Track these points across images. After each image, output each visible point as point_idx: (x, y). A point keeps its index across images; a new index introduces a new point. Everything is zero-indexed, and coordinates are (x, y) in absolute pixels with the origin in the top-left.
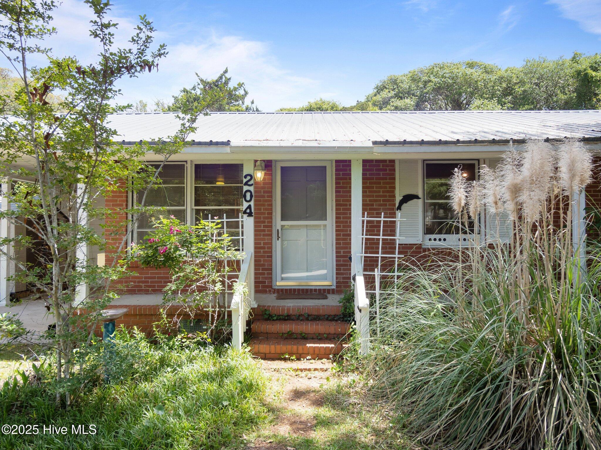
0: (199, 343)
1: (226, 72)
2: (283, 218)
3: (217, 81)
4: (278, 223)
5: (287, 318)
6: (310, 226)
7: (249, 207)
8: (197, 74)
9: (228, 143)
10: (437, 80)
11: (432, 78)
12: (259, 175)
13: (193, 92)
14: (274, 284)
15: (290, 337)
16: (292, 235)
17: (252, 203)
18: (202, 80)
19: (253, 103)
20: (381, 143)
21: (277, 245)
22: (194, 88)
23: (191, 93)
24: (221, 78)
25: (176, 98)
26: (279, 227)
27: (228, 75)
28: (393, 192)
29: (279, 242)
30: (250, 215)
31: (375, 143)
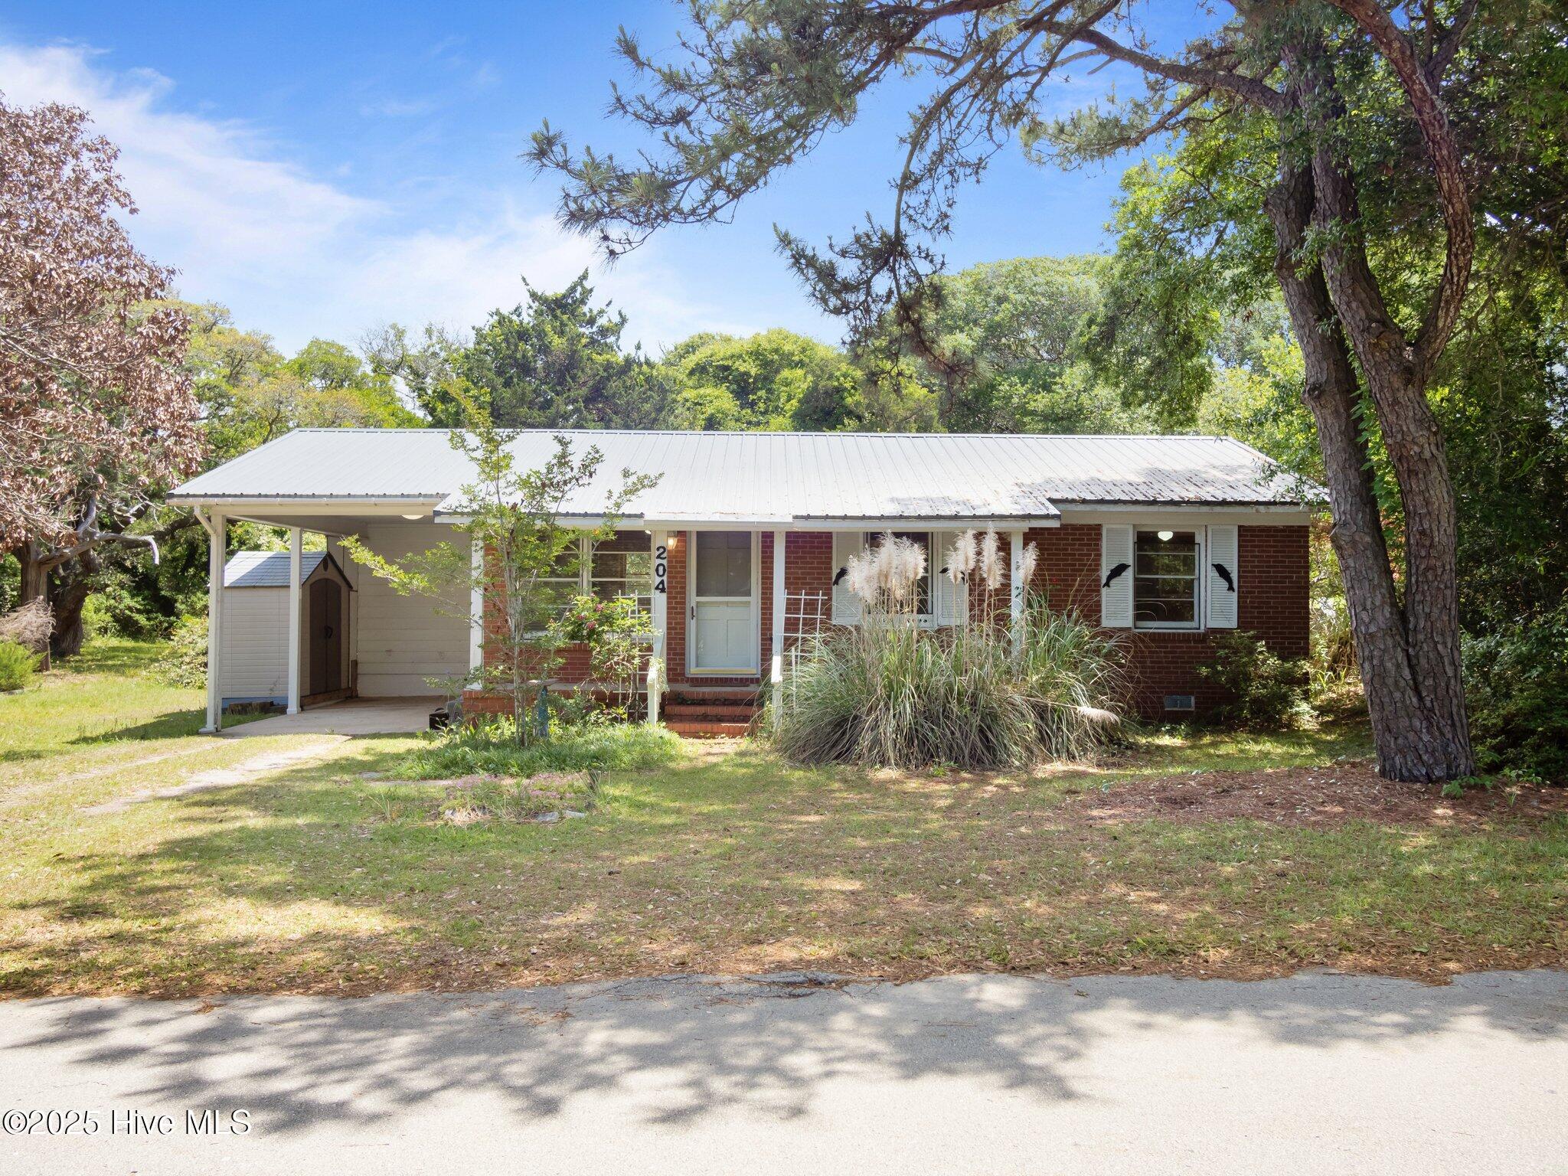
0: (615, 719)
1: (584, 277)
2: (699, 593)
3: (564, 296)
4: (693, 599)
5: (703, 702)
6: (733, 603)
7: (662, 582)
8: (524, 279)
9: (641, 516)
10: (1019, 297)
11: (1011, 293)
12: (672, 543)
13: (514, 317)
14: (687, 671)
15: (705, 718)
16: (710, 613)
17: (665, 578)
18: (534, 296)
19: (638, 347)
20: (802, 517)
21: (692, 626)
22: (517, 311)
23: (511, 321)
24: (573, 289)
25: (478, 331)
26: (694, 604)
27: (587, 284)
28: (830, 563)
29: (693, 622)
30: (663, 590)
31: (796, 517)
